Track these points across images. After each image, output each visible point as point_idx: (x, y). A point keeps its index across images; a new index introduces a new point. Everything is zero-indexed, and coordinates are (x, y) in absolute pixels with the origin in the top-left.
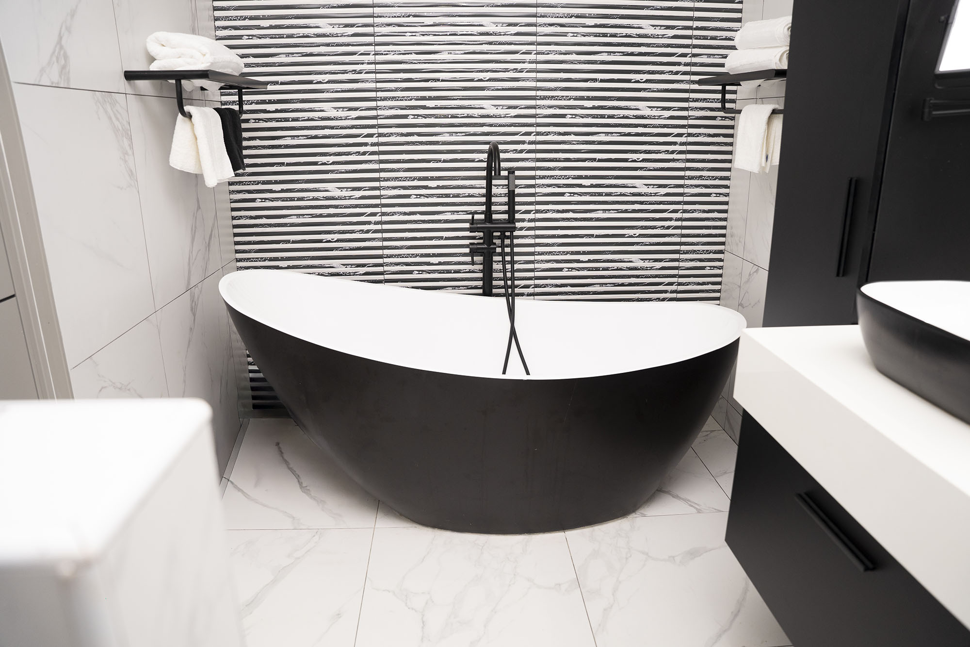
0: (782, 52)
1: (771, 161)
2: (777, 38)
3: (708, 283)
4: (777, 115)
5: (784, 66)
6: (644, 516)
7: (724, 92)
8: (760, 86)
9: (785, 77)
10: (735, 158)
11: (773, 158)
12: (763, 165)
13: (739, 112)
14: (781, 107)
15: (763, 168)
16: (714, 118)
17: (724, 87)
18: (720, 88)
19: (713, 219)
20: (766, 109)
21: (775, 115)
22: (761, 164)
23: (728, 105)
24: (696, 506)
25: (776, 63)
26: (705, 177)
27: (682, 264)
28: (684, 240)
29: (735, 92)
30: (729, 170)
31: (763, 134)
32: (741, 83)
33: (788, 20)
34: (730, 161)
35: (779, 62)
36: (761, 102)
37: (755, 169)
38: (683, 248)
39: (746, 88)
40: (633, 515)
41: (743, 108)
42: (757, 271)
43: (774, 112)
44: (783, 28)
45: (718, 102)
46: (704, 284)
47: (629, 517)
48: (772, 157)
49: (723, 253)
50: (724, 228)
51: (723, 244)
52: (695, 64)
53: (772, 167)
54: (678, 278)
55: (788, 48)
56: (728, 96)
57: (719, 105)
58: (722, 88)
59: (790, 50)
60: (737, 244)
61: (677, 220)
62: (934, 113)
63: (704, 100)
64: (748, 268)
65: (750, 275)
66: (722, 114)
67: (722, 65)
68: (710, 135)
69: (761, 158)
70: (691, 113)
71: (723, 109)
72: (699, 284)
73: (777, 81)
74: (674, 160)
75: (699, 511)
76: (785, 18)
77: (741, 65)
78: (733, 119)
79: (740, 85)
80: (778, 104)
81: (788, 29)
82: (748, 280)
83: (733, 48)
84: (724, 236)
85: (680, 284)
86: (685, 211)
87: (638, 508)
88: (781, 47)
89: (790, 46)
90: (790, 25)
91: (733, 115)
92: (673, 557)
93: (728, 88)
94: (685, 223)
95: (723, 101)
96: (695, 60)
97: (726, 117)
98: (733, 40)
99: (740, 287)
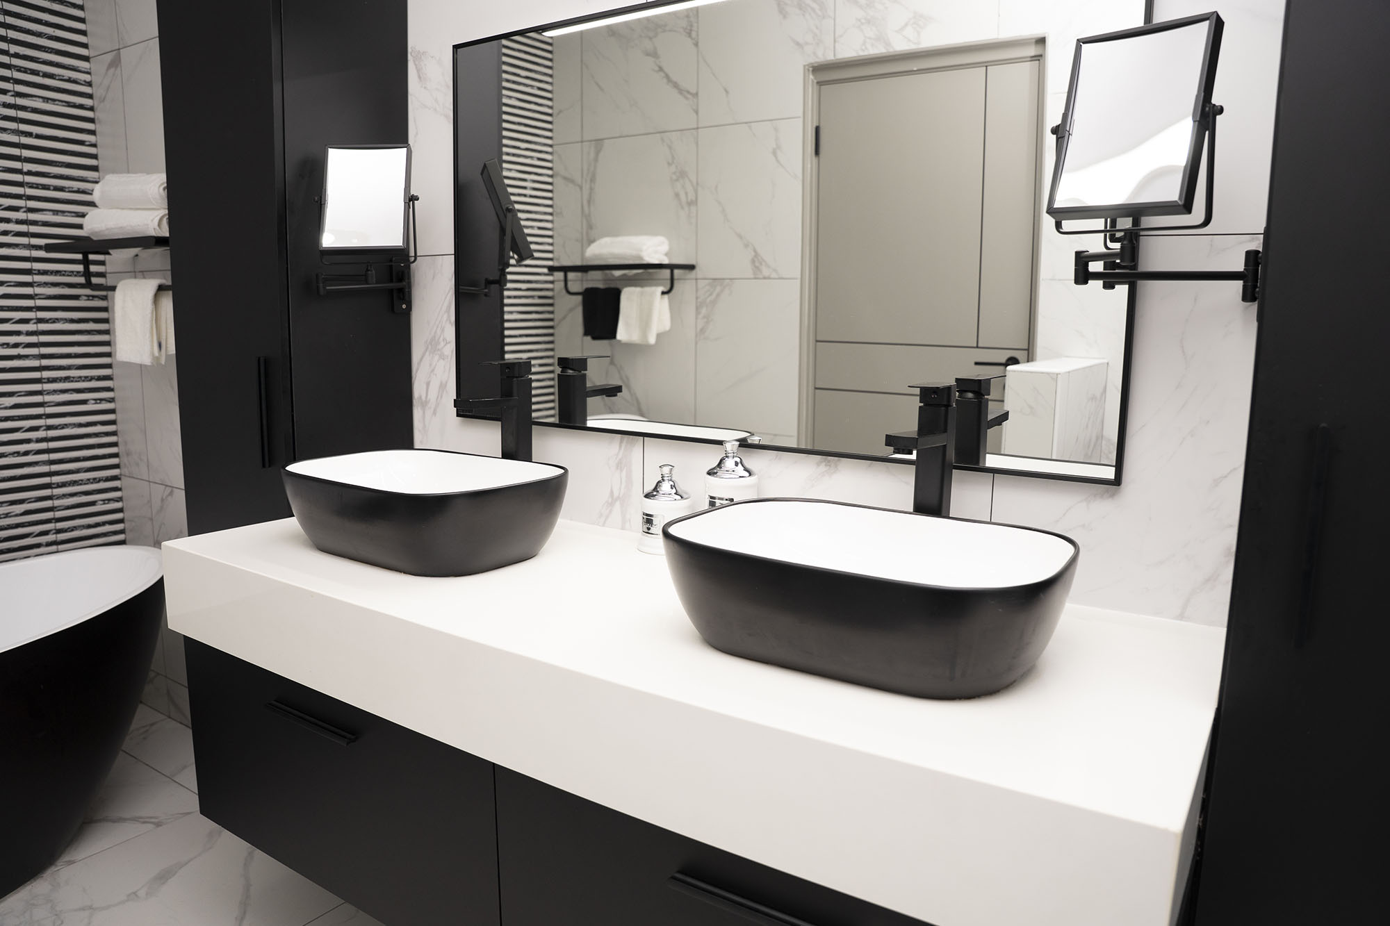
0: (161, 215)
1: (166, 347)
2: (152, 200)
3: (104, 524)
4: (166, 292)
5: (165, 232)
6: (71, 863)
7: (86, 263)
8: (137, 255)
9: (169, 246)
10: (115, 349)
11: (168, 346)
12: (156, 354)
13: (113, 288)
14: (169, 282)
15: (157, 359)
16: (76, 297)
17: (85, 255)
18: (79, 256)
19: (96, 435)
20: (151, 285)
21: (163, 292)
22: (153, 354)
23: (94, 280)
24: (153, 820)
25: (154, 229)
26: (73, 378)
27: (57, 503)
28: (55, 468)
29: (102, 263)
30: (109, 366)
31: (150, 315)
32: (111, 251)
33: (163, 177)
34: (109, 355)
35: (158, 228)
36: (142, 277)
37: (146, 360)
38: (56, 479)
39: (118, 257)
40: (53, 869)
41: (118, 283)
42: (171, 494)
43: (161, 288)
44: (158, 186)
45: (80, 276)
46: (97, 525)
47: (45, 875)
48: (166, 344)
49: (119, 479)
50: (115, 444)
51: (117, 466)
52: (35, 223)
53: (167, 356)
54: (55, 522)
55: (167, 212)
56: (93, 268)
57: (82, 280)
58: (83, 257)
59: (169, 214)
60: (137, 464)
61: (39, 440)
62: (328, 288)
63: (57, 273)
64: (159, 491)
65: (162, 500)
66: (88, 292)
67: (80, 227)
68: (72, 321)
69: (152, 346)
70: (38, 290)
71: (89, 285)
72: (89, 526)
73: (159, 251)
74: (19, 357)
75: (158, 825)
76: (159, 175)
77: (107, 229)
78: (105, 298)
79: (109, 254)
80: (165, 279)
81: (164, 189)
82: (162, 507)
83: (92, 204)
84: (116, 455)
85: (59, 531)
86: (49, 428)
87: (59, 856)
88: (158, 209)
89: (169, 209)
90: (165, 185)
91: (104, 293)
92: (134, 893)
93: (91, 257)
94: (53, 445)
95: (87, 274)
96: (32, 216)
97: (94, 297)
98: (91, 194)
99: (151, 519)
